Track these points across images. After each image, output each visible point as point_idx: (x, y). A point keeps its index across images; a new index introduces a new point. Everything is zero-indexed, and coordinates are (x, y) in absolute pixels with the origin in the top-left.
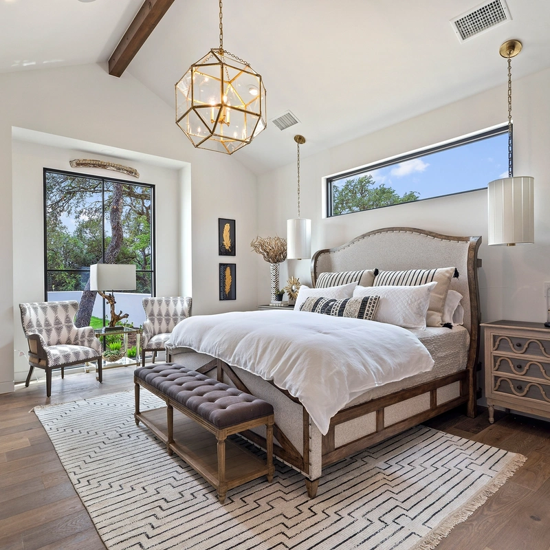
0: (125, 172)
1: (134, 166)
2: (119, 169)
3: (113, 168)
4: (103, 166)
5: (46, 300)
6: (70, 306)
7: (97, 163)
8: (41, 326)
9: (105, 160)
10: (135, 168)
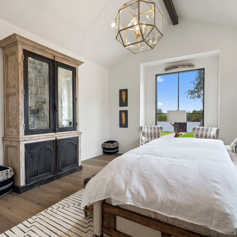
0: (187, 66)
1: (190, 62)
2: (184, 66)
3: (181, 67)
4: (176, 67)
5: (156, 125)
6: (160, 128)
7: (174, 66)
8: (152, 135)
9: (176, 64)
10: (191, 63)
